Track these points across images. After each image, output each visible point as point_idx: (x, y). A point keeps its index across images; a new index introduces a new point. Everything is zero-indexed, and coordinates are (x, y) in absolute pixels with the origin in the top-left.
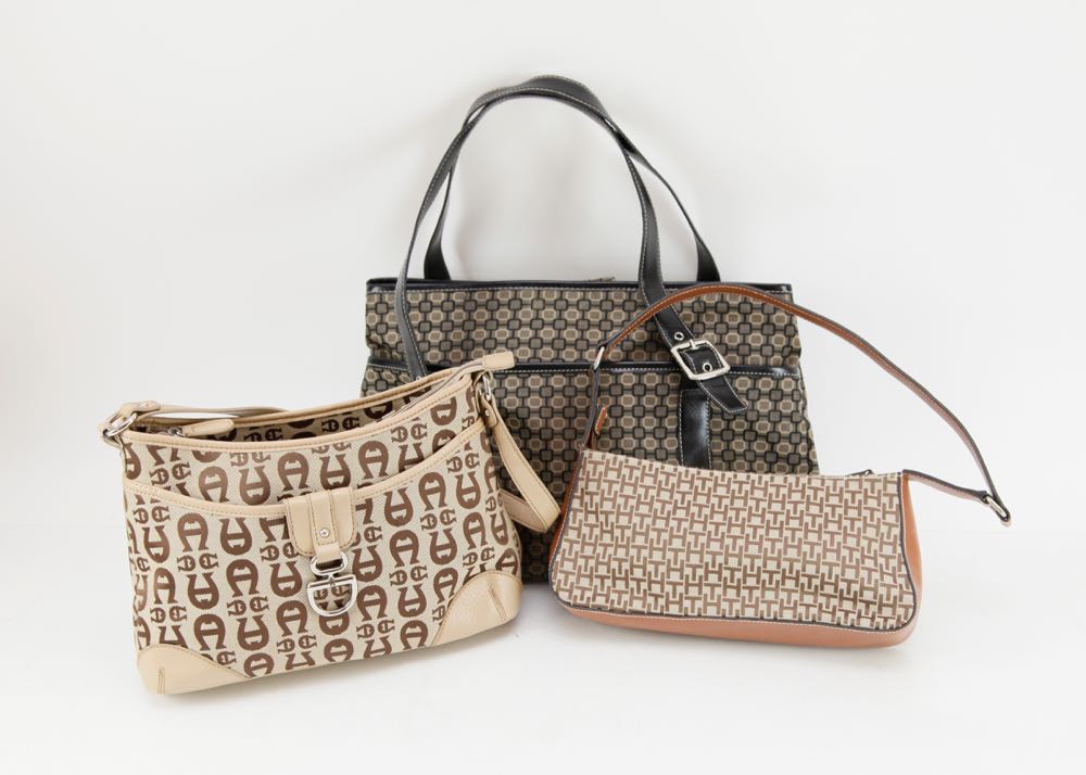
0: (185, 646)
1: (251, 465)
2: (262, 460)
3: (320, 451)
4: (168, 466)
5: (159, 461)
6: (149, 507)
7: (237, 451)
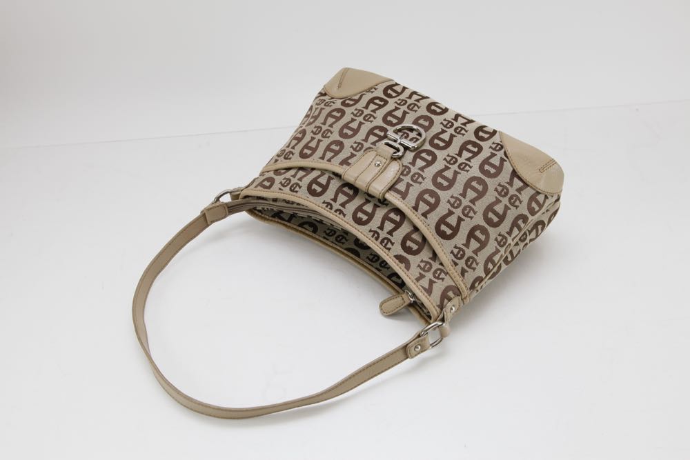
0: (514, 171)
1: (383, 234)
2: (375, 232)
3: (341, 212)
4: (429, 275)
5: (431, 282)
6: (462, 263)
7: (385, 250)
